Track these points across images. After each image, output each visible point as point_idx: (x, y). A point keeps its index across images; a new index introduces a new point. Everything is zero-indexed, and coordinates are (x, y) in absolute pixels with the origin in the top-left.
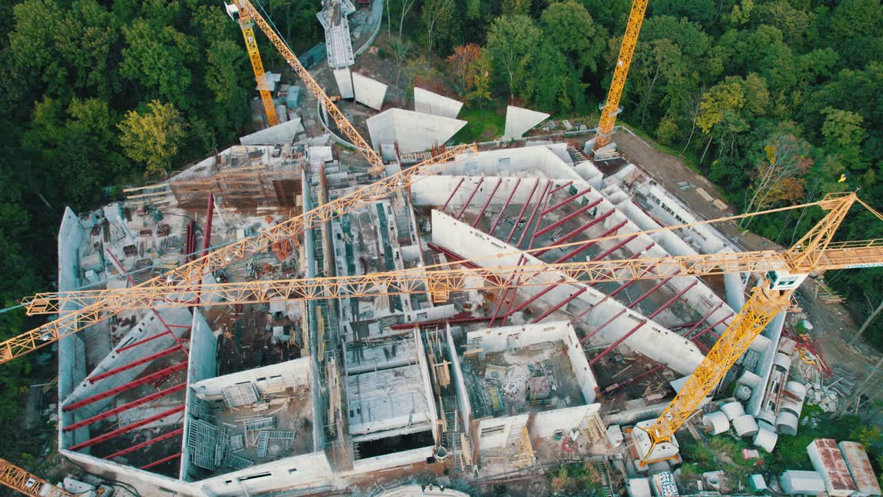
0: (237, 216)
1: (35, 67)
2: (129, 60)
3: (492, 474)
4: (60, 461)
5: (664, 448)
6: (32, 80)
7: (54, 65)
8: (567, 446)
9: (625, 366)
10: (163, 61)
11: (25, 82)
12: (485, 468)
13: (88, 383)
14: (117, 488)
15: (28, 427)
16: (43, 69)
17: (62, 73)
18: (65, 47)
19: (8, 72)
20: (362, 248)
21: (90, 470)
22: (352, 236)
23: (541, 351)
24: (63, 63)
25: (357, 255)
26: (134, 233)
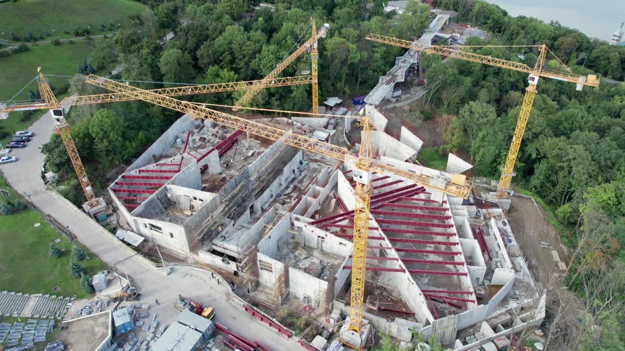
0: (259, 145)
1: (219, 52)
2: (257, 59)
3: (258, 297)
4: (107, 195)
5: (353, 334)
6: (216, 57)
7: (227, 53)
8: (307, 308)
9: (388, 301)
10: (270, 64)
11: (212, 56)
12: (257, 293)
13: (138, 171)
14: (114, 214)
15: (108, 176)
16: (223, 53)
17: (229, 57)
18: (235, 46)
19: (208, 50)
20: (301, 182)
21: (113, 204)
22: (300, 175)
23: (336, 259)
24: (232, 54)
25: (295, 183)
26: (210, 134)
